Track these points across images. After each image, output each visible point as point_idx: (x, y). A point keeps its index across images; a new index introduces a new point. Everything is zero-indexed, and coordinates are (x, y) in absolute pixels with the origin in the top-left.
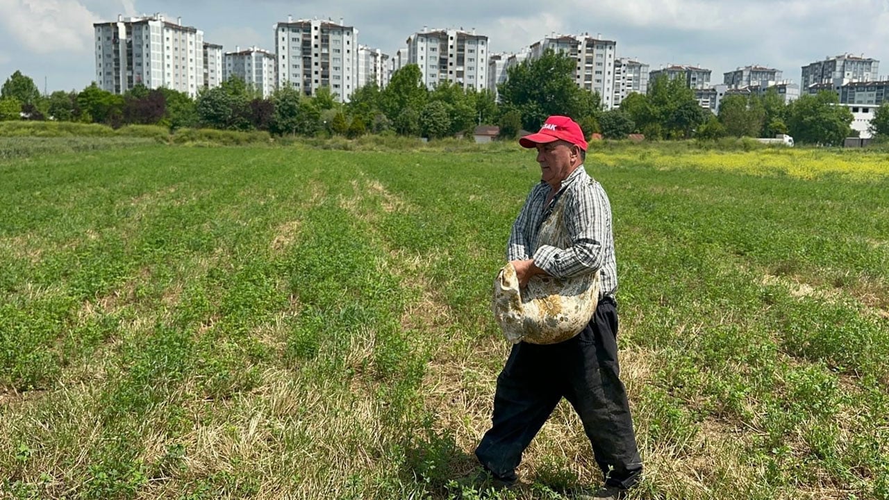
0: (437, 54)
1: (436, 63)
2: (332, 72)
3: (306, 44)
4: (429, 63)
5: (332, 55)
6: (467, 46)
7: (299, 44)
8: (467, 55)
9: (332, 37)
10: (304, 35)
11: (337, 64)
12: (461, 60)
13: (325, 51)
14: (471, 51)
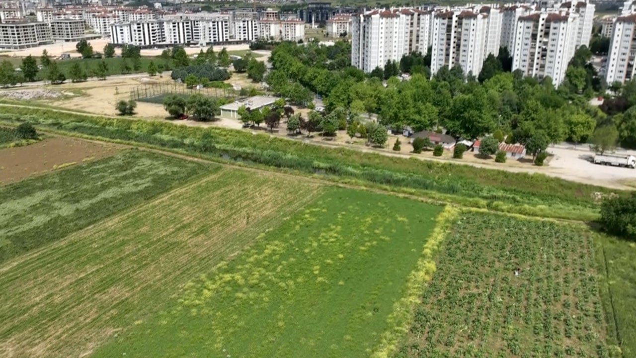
0: (531, 31)
1: (529, 36)
2: (462, 43)
3: (449, 26)
4: (525, 37)
5: (464, 32)
6: (553, 25)
7: (445, 27)
8: (552, 31)
9: (464, 21)
10: (448, 22)
11: (466, 37)
12: (547, 34)
13: (460, 30)
14: (555, 28)
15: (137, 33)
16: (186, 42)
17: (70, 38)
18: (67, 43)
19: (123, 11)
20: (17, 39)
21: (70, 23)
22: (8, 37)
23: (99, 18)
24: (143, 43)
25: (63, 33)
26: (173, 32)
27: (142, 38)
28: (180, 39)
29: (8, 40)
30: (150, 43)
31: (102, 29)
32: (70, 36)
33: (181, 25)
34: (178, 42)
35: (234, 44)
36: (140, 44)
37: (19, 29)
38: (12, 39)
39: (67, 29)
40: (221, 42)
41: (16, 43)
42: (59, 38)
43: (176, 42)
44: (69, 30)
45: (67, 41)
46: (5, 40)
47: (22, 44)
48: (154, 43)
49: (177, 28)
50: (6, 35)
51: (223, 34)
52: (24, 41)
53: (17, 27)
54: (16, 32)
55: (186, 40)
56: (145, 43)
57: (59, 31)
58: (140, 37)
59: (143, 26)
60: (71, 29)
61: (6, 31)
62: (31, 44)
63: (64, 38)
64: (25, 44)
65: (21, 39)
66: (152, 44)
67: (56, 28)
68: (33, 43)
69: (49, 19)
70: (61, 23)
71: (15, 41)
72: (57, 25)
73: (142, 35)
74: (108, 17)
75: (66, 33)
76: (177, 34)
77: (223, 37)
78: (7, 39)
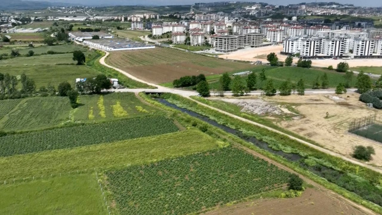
15: (306, 47)
16: (339, 55)
17: (255, 45)
18: (252, 48)
19: (285, 26)
20: (227, 46)
21: (256, 36)
22: (222, 45)
23: (271, 31)
24: (308, 54)
25: (251, 42)
26: (331, 47)
27: (309, 51)
28: (335, 53)
29: (222, 47)
30: (313, 55)
31: (272, 39)
32: (255, 44)
33: (338, 43)
34: (333, 55)
35: (375, 58)
36: (306, 55)
37: (229, 40)
38: (224, 46)
39: (254, 39)
40: (366, 56)
41: (226, 49)
42: (247, 45)
43: (332, 55)
44: (255, 40)
45: (252, 47)
46: (220, 47)
47: (229, 50)
48: (316, 55)
49: (334, 45)
50: (221, 44)
51: (368, 50)
52: (230, 48)
53: (228, 39)
54: (227, 42)
55: (340, 54)
56: (310, 55)
57: (248, 41)
58: (307, 51)
59: (311, 43)
60: (256, 39)
61: (222, 41)
62: (233, 49)
63: (251, 45)
64: (230, 49)
65: (229, 46)
66: (315, 55)
67: (247, 38)
68: (235, 49)
69: (240, 31)
70: (250, 35)
71: (226, 47)
72: (248, 36)
73: (309, 49)
74: (277, 31)
75: (252, 42)
76: (334, 49)
77: (368, 52)
78: (221, 45)
